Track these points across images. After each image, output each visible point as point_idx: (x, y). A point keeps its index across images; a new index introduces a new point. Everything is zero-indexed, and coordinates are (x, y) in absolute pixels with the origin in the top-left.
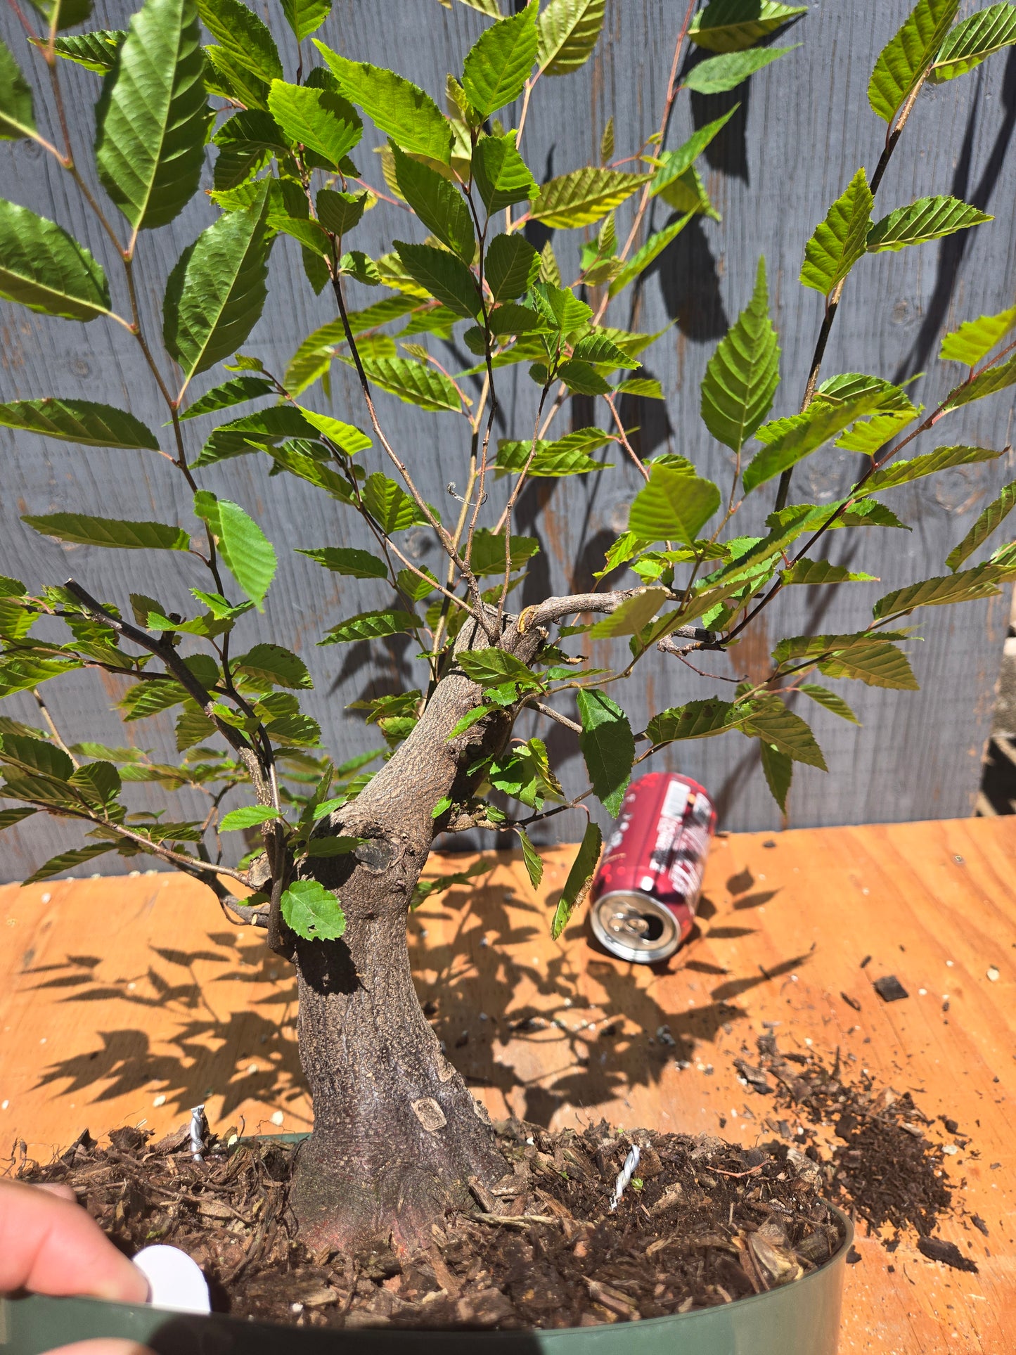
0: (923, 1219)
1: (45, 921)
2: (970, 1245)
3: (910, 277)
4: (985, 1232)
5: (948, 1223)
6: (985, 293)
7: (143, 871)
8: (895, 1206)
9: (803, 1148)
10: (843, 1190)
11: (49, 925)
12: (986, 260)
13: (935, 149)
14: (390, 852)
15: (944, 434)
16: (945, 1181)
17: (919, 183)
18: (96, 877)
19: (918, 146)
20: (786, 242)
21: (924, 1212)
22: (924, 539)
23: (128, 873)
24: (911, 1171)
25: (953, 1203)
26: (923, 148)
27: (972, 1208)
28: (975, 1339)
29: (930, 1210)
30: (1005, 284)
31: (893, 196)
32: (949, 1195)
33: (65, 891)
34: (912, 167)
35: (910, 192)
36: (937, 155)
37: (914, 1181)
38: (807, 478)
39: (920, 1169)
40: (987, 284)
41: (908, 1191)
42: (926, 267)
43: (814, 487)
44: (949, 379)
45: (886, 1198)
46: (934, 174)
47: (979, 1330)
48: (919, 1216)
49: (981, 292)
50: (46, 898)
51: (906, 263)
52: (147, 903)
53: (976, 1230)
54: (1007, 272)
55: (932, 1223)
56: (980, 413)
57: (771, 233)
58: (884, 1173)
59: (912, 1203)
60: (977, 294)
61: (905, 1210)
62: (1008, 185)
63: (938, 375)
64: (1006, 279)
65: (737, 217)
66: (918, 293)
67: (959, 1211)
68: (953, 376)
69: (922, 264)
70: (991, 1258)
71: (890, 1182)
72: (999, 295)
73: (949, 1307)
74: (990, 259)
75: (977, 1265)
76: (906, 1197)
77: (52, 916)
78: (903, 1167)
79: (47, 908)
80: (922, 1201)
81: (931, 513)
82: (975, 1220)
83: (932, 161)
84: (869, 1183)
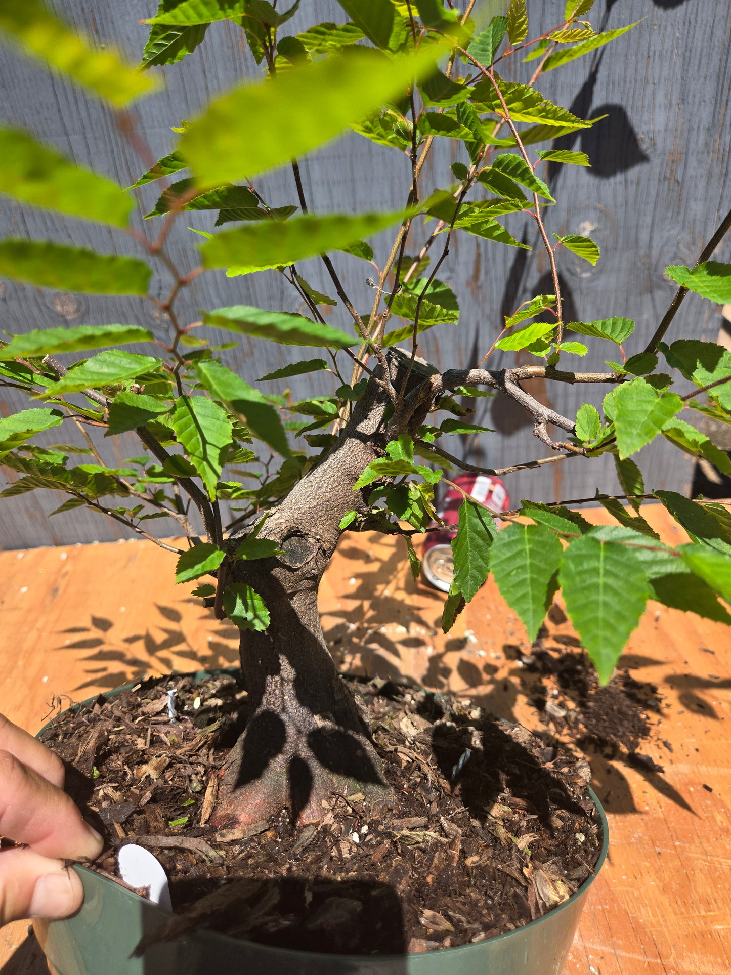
0: (632, 743)
1: (64, 571)
2: (661, 758)
3: (646, 117)
4: (671, 750)
5: (647, 746)
6: (698, 127)
7: (127, 539)
8: (614, 734)
9: (557, 702)
10: (581, 726)
11: (66, 574)
12: (700, 104)
13: (664, 23)
14: (307, 549)
15: (669, 230)
16: (648, 721)
17: (652, 48)
18: (96, 543)
19: (652, 20)
20: (559, 92)
21: (632, 738)
22: (654, 307)
23: (116, 540)
24: (625, 714)
25: (652, 733)
26: (656, 22)
27: (664, 737)
28: (660, 810)
29: (636, 737)
30: (713, 121)
31: (634, 58)
32: (649, 729)
33: (76, 552)
34: (647, 37)
35: (646, 55)
36: (666, 27)
37: (627, 720)
38: (573, 263)
39: (631, 713)
40: (700, 122)
41: (622, 725)
42: (657, 110)
43: (578, 270)
44: (673, 191)
45: (608, 730)
46: (663, 41)
47: (663, 805)
48: (629, 740)
49: (696, 127)
50: (64, 556)
51: (643, 107)
52: (130, 559)
53: (665, 749)
54: (714, 113)
55: (637, 745)
56: (695, 215)
57: (548, 85)
58: (607, 714)
59: (624, 733)
60: (693, 129)
61: (621, 737)
62: (716, 48)
63: (666, 188)
64: (714, 117)
65: (524, 74)
66: (651, 128)
67: (655, 738)
68: (676, 188)
69: (654, 106)
70: (674, 765)
71: (611, 721)
72: (708, 129)
73: (644, 792)
74: (703, 103)
75: (664, 769)
76: (620, 729)
77: (68, 567)
78: (620, 712)
79: (65, 563)
80: (631, 732)
81: (659, 287)
82: (666, 744)
83: (662, 31)
84: (598, 721)
